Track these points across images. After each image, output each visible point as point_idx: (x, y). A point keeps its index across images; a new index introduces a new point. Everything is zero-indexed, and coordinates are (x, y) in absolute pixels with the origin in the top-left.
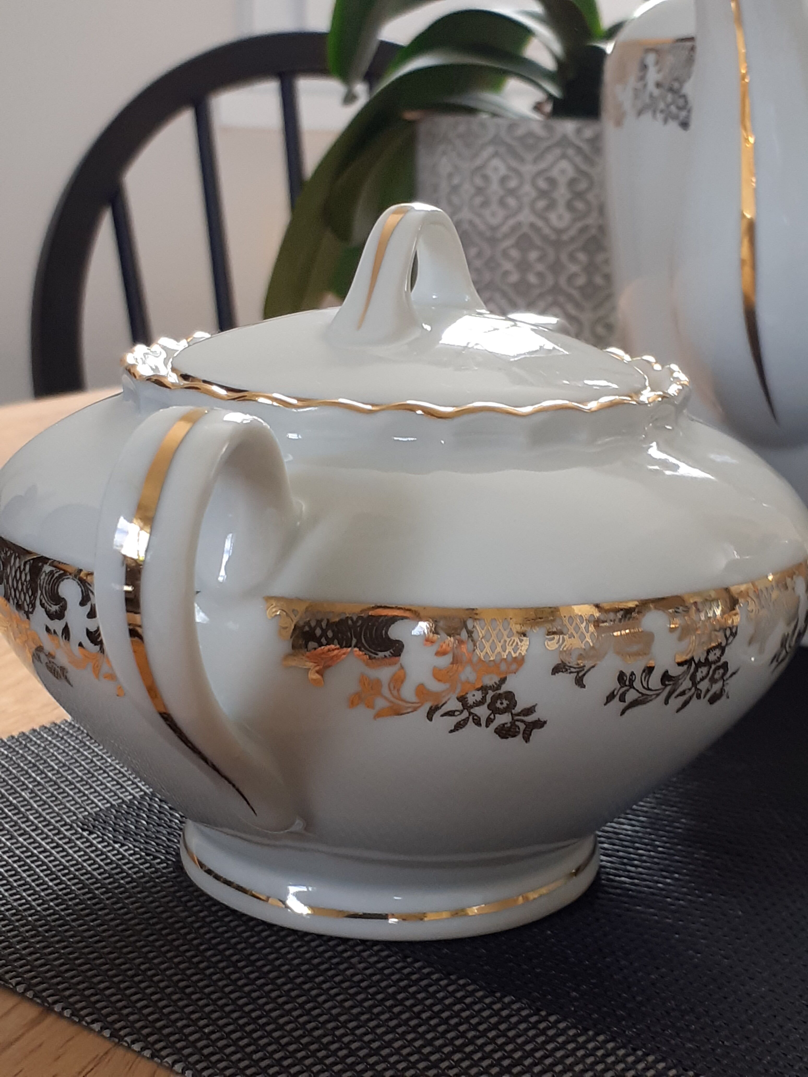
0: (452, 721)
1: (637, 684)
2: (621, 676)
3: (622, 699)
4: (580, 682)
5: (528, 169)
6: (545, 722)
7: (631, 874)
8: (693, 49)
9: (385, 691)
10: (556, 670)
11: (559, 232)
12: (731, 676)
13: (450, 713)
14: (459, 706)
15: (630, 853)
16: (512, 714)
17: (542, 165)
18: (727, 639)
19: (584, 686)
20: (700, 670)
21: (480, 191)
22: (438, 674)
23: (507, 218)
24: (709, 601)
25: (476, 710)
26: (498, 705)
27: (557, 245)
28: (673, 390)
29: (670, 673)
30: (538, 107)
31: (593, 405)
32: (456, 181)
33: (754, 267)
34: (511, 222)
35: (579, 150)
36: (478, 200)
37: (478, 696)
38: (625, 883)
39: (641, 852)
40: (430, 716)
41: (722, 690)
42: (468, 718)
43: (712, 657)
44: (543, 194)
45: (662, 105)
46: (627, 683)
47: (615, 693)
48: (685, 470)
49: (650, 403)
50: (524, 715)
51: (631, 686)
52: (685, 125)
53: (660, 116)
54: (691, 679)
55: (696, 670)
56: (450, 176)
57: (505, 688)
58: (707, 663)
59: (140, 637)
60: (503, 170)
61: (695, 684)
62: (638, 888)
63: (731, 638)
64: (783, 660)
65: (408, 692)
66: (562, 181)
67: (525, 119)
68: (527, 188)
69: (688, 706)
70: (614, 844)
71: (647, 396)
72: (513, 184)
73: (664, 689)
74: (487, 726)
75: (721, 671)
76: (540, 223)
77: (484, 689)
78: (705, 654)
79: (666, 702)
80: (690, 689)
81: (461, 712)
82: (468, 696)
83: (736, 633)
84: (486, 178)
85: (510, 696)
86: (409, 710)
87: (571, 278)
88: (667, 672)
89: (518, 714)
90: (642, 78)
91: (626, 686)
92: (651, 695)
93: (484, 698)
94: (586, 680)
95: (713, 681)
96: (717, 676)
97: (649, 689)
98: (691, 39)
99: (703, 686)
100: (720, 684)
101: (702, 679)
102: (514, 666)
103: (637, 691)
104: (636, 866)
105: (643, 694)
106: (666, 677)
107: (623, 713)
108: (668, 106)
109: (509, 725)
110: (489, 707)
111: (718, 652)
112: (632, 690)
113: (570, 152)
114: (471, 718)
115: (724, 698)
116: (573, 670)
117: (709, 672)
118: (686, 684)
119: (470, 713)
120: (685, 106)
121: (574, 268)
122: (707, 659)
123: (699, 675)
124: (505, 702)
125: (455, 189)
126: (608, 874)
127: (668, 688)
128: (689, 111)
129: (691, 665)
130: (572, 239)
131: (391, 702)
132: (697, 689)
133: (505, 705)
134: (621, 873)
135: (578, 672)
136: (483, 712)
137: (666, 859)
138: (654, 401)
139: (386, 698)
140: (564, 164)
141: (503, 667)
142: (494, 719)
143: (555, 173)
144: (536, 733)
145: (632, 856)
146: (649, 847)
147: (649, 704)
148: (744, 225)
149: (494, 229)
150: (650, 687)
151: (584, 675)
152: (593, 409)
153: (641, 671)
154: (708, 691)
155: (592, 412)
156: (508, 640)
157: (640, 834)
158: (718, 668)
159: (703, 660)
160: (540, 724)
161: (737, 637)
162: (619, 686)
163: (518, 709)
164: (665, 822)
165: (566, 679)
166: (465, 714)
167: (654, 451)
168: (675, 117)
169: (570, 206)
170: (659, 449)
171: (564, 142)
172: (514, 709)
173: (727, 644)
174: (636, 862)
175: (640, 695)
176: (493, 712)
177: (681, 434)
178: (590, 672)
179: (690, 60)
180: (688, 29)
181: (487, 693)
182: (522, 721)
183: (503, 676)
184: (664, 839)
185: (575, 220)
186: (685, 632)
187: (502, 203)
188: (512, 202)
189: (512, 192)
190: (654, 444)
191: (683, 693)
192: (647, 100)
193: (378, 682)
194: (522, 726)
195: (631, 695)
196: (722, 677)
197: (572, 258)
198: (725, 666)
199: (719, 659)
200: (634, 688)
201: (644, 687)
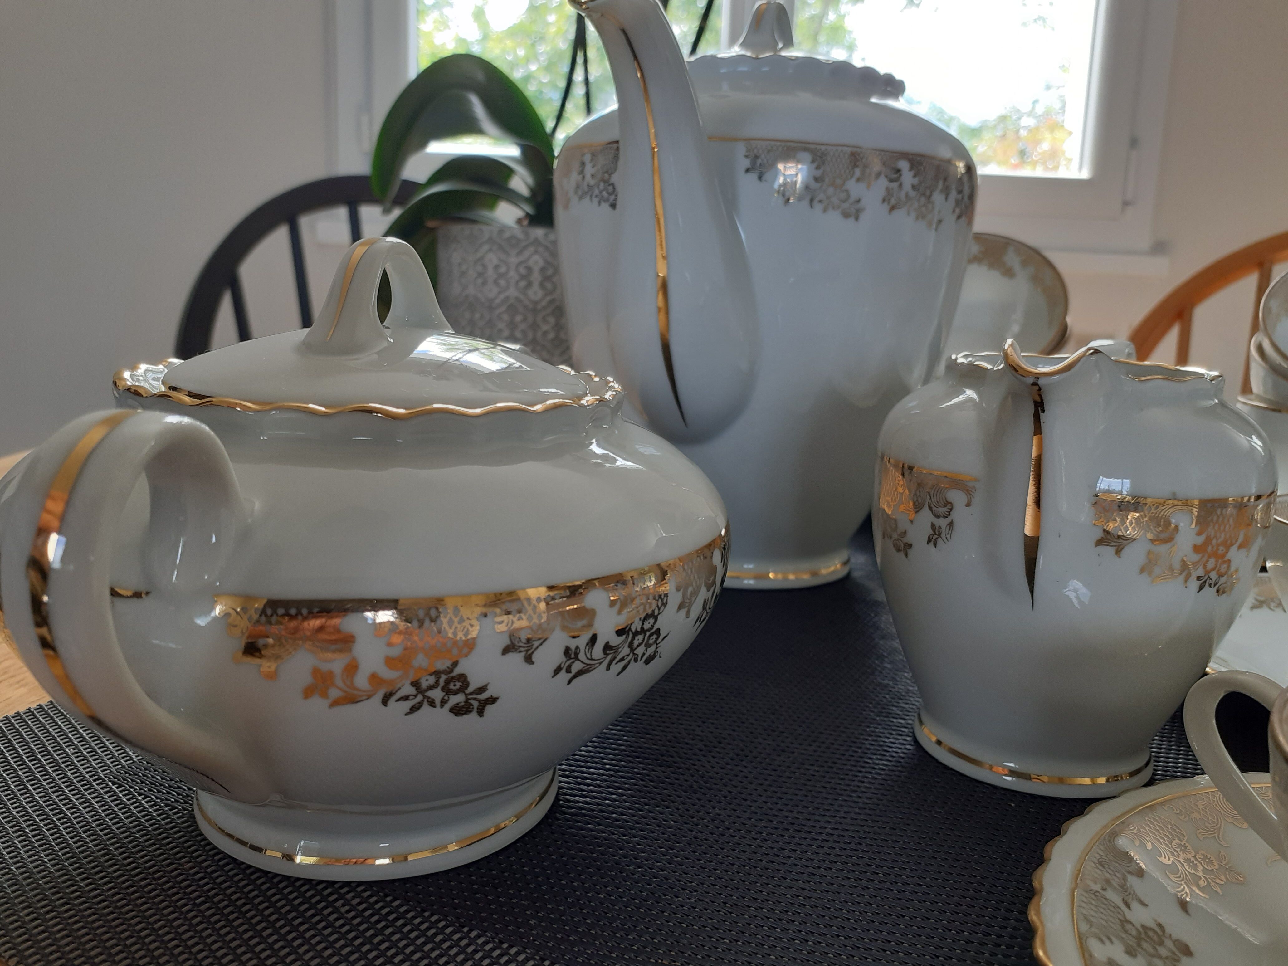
0: (408, 705)
1: (582, 656)
2: (567, 651)
3: (568, 671)
4: (529, 659)
5: (513, 260)
6: (497, 698)
7: (584, 793)
8: (618, 149)
9: (339, 682)
10: (506, 651)
11: (536, 303)
12: (663, 639)
13: (406, 698)
14: (413, 691)
15: (583, 773)
16: (466, 694)
17: (521, 258)
18: (659, 609)
19: (533, 663)
20: (637, 638)
21: (480, 275)
22: (390, 662)
23: (500, 293)
24: (643, 574)
25: (430, 694)
26: (451, 686)
27: (535, 311)
28: (608, 395)
29: (611, 644)
30: (519, 221)
31: (538, 407)
32: (464, 267)
33: (667, 312)
34: (502, 296)
35: (547, 248)
36: (480, 281)
37: (432, 680)
38: (579, 802)
39: (592, 770)
40: (385, 702)
41: (656, 652)
42: (423, 701)
43: (647, 626)
44: (523, 277)
45: (596, 192)
46: (573, 656)
47: (562, 666)
48: (620, 462)
49: (588, 406)
50: (478, 694)
51: (576, 658)
52: (613, 206)
53: (595, 200)
54: (629, 647)
55: (633, 639)
56: (460, 264)
57: (457, 671)
58: (643, 631)
59: (53, 649)
60: (495, 261)
61: (632, 650)
62: (589, 806)
63: (663, 608)
64: (704, 620)
65: (361, 681)
66: (536, 269)
67: (510, 228)
68: (512, 273)
69: (627, 670)
70: (571, 765)
71: (587, 400)
72: (503, 270)
73: (605, 658)
74: (442, 706)
75: (655, 636)
76: (522, 297)
77: (437, 674)
78: (641, 624)
79: (608, 668)
80: (628, 655)
81: (416, 696)
82: (421, 681)
83: (666, 603)
84: (484, 267)
85: (463, 678)
86: (364, 698)
87: (545, 333)
88: (608, 642)
89: (471, 694)
90: (582, 172)
91: (571, 658)
92: (594, 665)
93: (437, 682)
94: (534, 658)
95: (648, 646)
96: (651, 641)
97: (592, 659)
98: (617, 142)
99: (640, 651)
100: (653, 648)
101: (639, 645)
102: (465, 650)
103: (582, 662)
104: (588, 785)
105: (587, 665)
106: (607, 647)
107: (570, 682)
108: (601, 192)
109: (463, 704)
110: (443, 689)
111: (652, 621)
112: (577, 662)
113: (541, 249)
114: (426, 700)
115: (657, 657)
116: (522, 649)
117: (644, 639)
118: (626, 651)
119: (424, 697)
120: (614, 192)
121: (545, 328)
122: (642, 628)
123: (636, 643)
124: (458, 684)
125: (463, 274)
126: (566, 794)
127: (609, 657)
128: (616, 196)
129: (629, 634)
130: (544, 308)
131: (345, 692)
132: (634, 654)
133: (458, 687)
134: (575, 792)
135: (527, 651)
136: (437, 694)
137: (612, 776)
138: (592, 404)
139: (338, 688)
140: (536, 257)
141: (455, 651)
142: (448, 700)
143: (531, 263)
144: (489, 709)
145: (585, 775)
146: (598, 766)
147: (593, 672)
148: (659, 282)
149: (492, 300)
150: (593, 657)
151: (533, 652)
152: (539, 411)
153: (585, 644)
154: (644, 654)
155: (537, 413)
156: (459, 626)
157: (592, 754)
158: (652, 635)
159: (639, 629)
160: (493, 700)
161: (668, 606)
162: (564, 659)
163: (471, 689)
164: (611, 741)
165: (516, 658)
166: (420, 698)
167: (595, 448)
168: (606, 200)
169: (542, 285)
170: (599, 445)
171: (536, 242)
172: (466, 689)
173: (659, 614)
174: (588, 781)
175: (584, 665)
176: (447, 694)
177: (617, 432)
178: (538, 650)
179: (616, 157)
180: (614, 134)
181: (440, 677)
182: (475, 699)
183: (455, 659)
184: (611, 756)
185: (546, 295)
186: (624, 603)
187: (496, 282)
188: (502, 282)
189: (501, 276)
190: (594, 440)
191: (622, 659)
192: (586, 189)
193: (331, 674)
194: (475, 704)
195: (577, 666)
196: (655, 641)
197: (544, 320)
198: (658, 632)
199: (653, 626)
200: (579, 660)
201: (587, 658)
